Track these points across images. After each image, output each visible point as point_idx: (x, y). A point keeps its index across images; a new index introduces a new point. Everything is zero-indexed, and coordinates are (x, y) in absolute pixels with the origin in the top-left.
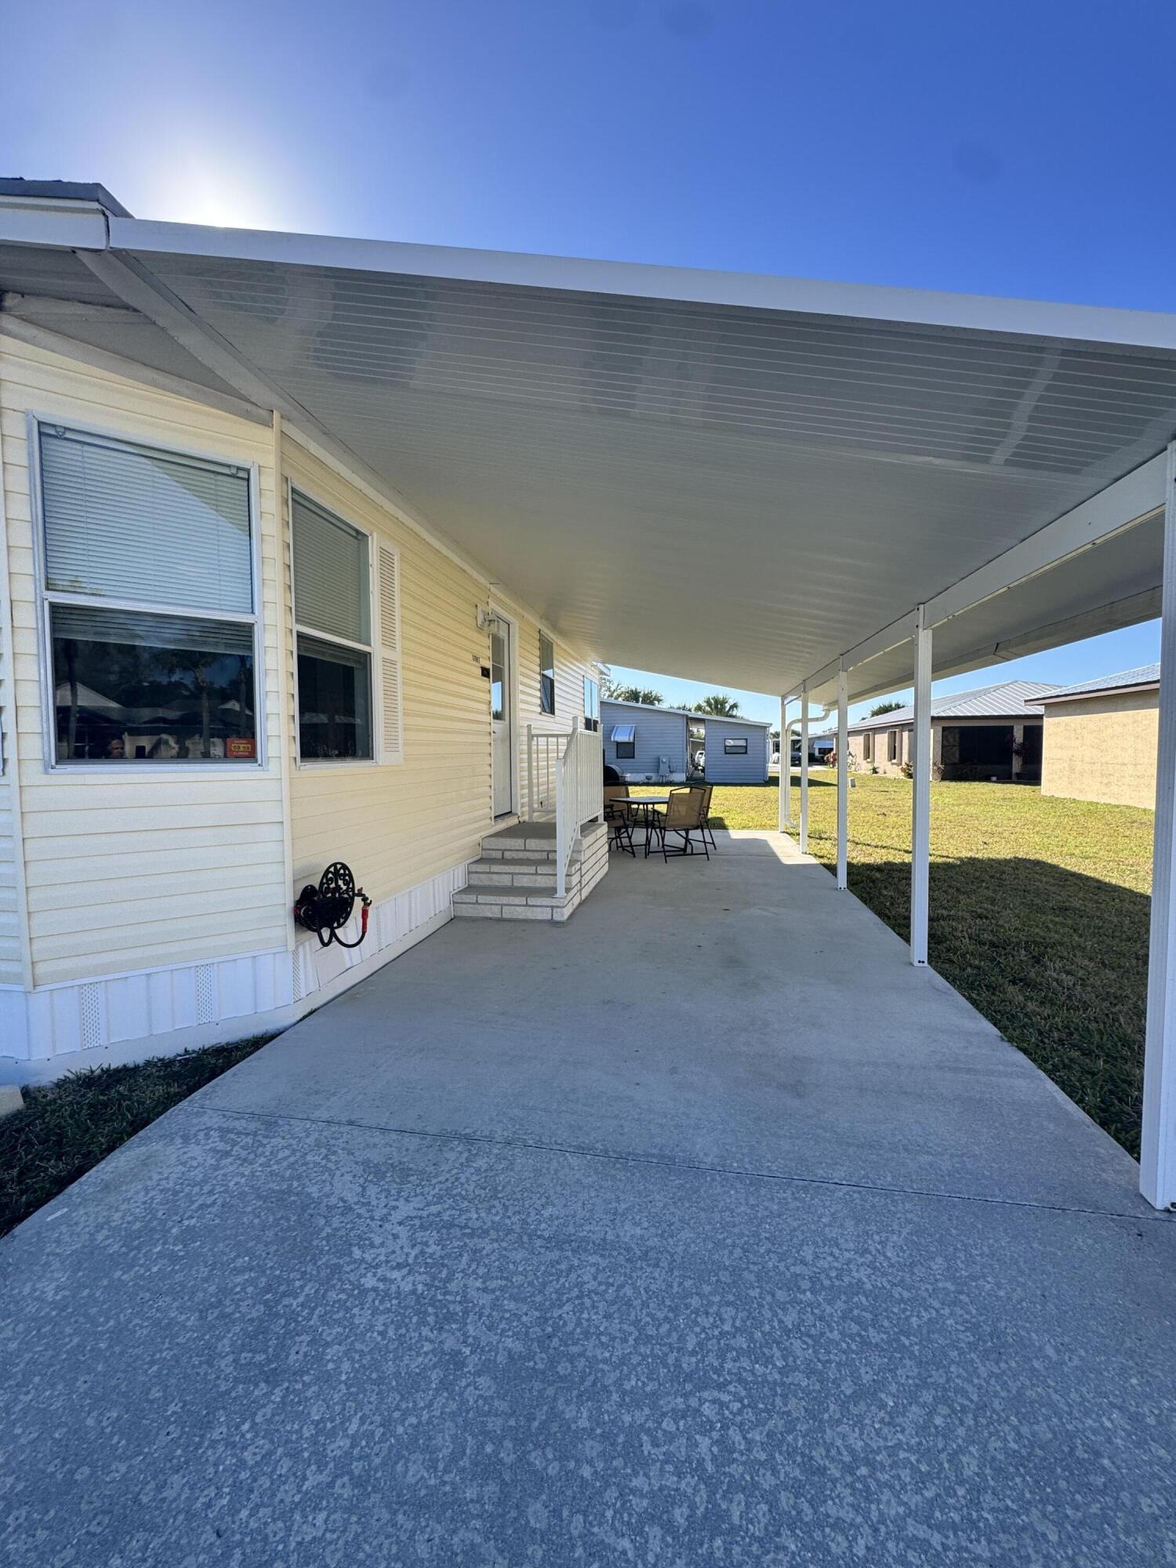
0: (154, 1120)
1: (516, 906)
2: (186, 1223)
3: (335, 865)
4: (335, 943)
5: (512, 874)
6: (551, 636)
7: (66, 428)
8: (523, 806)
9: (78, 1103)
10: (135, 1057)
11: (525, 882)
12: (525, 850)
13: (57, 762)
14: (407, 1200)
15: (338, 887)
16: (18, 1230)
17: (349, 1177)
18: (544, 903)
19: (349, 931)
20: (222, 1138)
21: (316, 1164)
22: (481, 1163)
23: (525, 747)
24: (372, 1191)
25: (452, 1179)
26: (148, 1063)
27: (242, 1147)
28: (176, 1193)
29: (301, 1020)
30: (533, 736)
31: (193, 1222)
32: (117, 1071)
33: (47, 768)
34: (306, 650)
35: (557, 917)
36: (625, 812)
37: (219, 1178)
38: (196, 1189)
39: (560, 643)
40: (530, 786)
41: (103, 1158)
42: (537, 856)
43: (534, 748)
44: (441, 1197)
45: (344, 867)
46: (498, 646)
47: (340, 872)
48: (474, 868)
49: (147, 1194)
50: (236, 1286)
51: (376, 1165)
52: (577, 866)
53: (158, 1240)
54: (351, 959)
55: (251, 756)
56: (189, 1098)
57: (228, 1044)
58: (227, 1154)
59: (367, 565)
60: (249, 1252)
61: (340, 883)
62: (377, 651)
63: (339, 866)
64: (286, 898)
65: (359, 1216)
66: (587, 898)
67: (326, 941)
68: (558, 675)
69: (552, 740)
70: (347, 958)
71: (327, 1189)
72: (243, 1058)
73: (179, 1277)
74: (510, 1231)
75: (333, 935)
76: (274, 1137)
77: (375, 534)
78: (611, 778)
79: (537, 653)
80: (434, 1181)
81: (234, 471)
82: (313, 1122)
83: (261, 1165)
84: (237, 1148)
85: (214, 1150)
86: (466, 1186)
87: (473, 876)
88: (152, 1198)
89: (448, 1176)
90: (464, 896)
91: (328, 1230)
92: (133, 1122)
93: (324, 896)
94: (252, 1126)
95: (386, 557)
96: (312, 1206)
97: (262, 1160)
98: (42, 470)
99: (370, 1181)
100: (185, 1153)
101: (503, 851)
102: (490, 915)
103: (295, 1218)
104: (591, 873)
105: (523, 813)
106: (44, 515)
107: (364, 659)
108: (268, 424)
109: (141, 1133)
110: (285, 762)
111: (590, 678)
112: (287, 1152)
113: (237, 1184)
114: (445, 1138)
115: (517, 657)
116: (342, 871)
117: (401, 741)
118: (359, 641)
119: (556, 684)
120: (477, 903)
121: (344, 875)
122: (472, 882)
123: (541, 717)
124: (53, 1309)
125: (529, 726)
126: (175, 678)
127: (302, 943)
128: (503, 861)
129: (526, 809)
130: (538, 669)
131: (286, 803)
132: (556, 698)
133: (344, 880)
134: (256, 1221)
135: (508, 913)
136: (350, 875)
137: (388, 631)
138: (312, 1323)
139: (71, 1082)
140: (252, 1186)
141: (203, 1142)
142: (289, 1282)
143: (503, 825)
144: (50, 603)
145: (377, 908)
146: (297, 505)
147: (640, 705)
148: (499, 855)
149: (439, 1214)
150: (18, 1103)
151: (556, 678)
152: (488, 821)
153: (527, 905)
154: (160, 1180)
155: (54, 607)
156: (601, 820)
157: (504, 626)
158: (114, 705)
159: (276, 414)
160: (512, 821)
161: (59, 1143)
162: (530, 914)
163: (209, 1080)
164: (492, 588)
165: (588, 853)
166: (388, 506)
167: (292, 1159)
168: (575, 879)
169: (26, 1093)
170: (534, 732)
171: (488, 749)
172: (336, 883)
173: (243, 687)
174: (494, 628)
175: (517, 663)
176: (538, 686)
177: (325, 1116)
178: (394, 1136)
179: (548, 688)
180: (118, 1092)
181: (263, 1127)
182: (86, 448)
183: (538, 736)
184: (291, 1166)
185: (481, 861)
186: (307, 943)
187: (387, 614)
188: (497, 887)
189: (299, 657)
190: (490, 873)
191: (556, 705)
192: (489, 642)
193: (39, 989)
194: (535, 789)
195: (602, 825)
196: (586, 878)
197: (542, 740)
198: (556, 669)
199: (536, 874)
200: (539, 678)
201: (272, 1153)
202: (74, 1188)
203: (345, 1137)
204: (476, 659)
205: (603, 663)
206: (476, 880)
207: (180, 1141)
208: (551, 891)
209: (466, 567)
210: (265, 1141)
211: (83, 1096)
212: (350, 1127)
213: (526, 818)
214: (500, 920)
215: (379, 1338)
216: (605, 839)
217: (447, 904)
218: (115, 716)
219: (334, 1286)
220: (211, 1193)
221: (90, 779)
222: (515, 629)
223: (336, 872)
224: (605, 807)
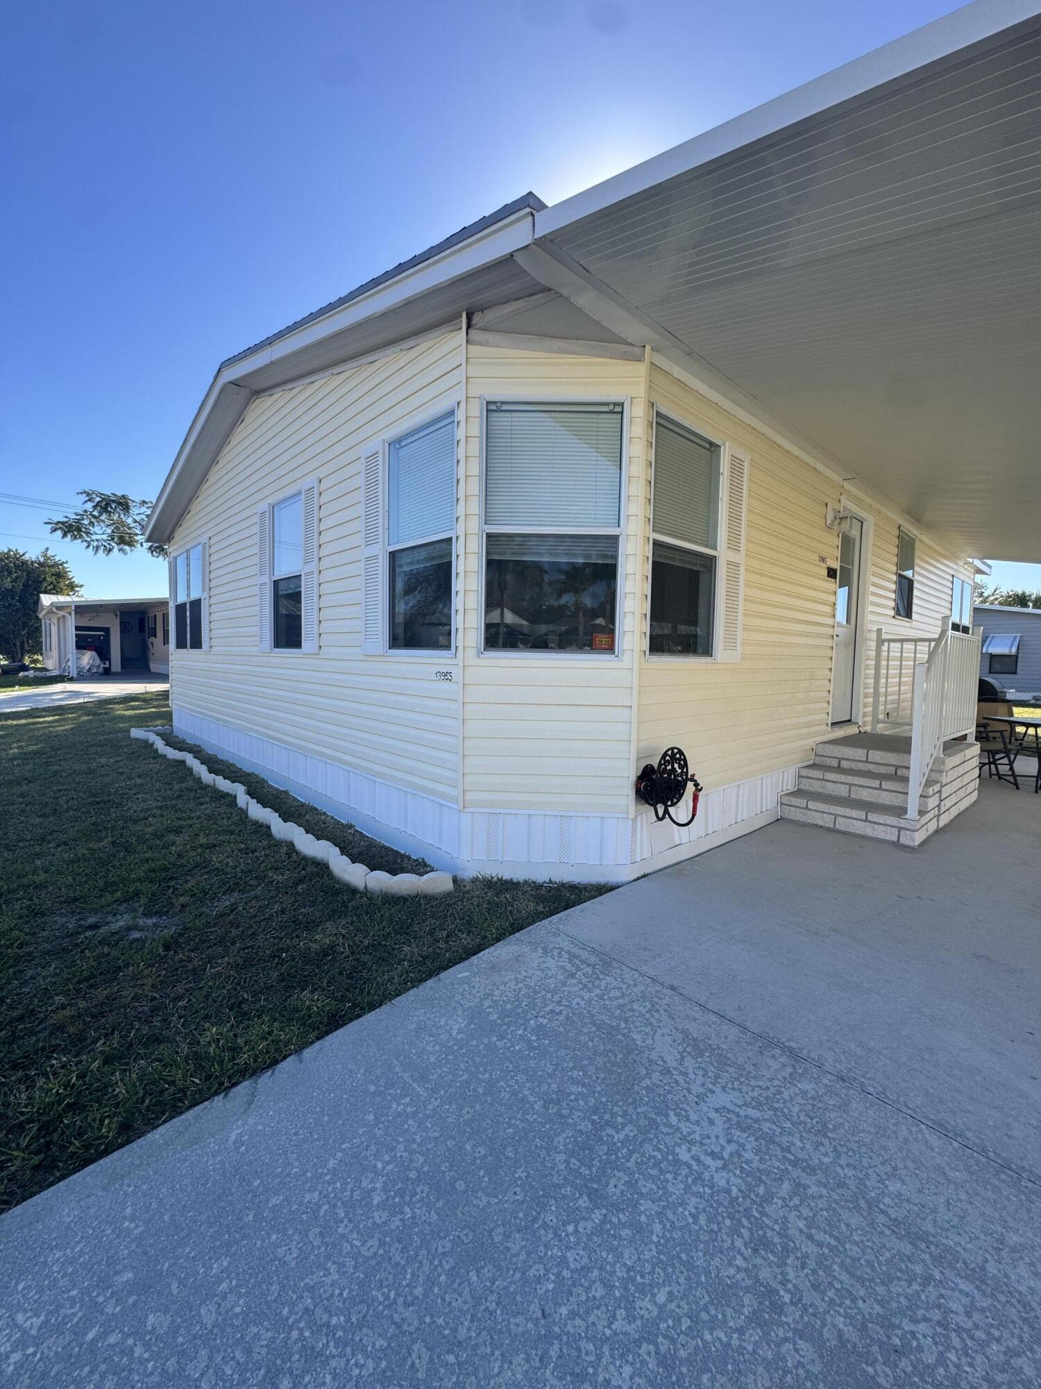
0: (526, 927)
1: (851, 820)
2: (540, 1020)
3: (672, 749)
4: (667, 820)
5: (850, 785)
6: (913, 531)
7: (503, 403)
8: (865, 715)
9: (482, 898)
10: (518, 875)
11: (865, 795)
12: (867, 761)
13: (485, 650)
14: (723, 1089)
15: (674, 769)
16: (443, 975)
17: (669, 1040)
18: (889, 822)
19: (681, 811)
20: (570, 961)
21: (642, 1015)
22: (805, 1085)
23: (873, 653)
24: (690, 1063)
25: (772, 1090)
26: (525, 882)
27: (584, 974)
28: (536, 992)
29: (635, 880)
30: (883, 641)
31: (545, 1021)
32: (507, 882)
33: (479, 654)
34: (659, 555)
35: (903, 840)
36: (1007, 734)
37: (566, 993)
38: (549, 995)
39: (924, 538)
40: (876, 695)
41: (493, 945)
42: (883, 770)
43: (885, 654)
44: (760, 1104)
45: (680, 752)
46: (847, 544)
47: (676, 756)
48: (805, 772)
49: (517, 984)
50: (572, 1094)
51: (695, 1040)
52: (937, 787)
53: (521, 1025)
54: (680, 837)
55: (610, 648)
56: (549, 919)
57: (579, 883)
58: (573, 976)
59: (718, 474)
60: (583, 1068)
61: (676, 766)
62: (723, 554)
63: (676, 751)
64: (631, 773)
65: (677, 1082)
66: (946, 826)
67: (660, 816)
68: (920, 574)
69: (909, 646)
70: (677, 837)
71: (649, 1042)
72: (590, 898)
73: (532, 1063)
74: (842, 1185)
75: (666, 812)
76: (608, 975)
77: (727, 443)
78: (987, 693)
79: (895, 551)
80: (753, 1083)
81: (611, 407)
82: (641, 974)
83: (597, 996)
84: (579, 973)
85: (563, 968)
86: (789, 1104)
87: (804, 780)
88: (520, 988)
89: (769, 1084)
90: (793, 799)
91: (648, 1082)
92: (513, 924)
93: (661, 776)
94: (593, 959)
95: (736, 464)
96: (636, 1052)
97: (598, 991)
98: (487, 437)
99: (689, 1053)
100: (544, 962)
101: (840, 760)
102: (821, 823)
103: (621, 1056)
104: (954, 799)
105: (864, 723)
106: (487, 470)
107: (710, 562)
108: (640, 359)
109: (517, 935)
110: (637, 653)
111: (963, 577)
112: (618, 994)
113: (578, 1004)
114: (767, 1042)
115: (870, 555)
116: (678, 756)
117: (739, 641)
118: (707, 546)
119: (916, 585)
120: (807, 808)
121: (680, 759)
122: (802, 786)
123: (894, 621)
124: (456, 1044)
125: (879, 631)
126: (563, 601)
127: (641, 814)
128: (839, 769)
129: (869, 719)
130: (894, 569)
131: (635, 690)
132: (915, 601)
133: (679, 764)
134: (590, 1044)
135: (842, 824)
136: (685, 760)
137: (734, 534)
138: (629, 1164)
139: (480, 881)
140: (589, 1012)
141: (556, 958)
142: (613, 1115)
143: (840, 733)
144: (487, 533)
145: (707, 795)
146: (661, 429)
147: (1030, 610)
148: (835, 763)
149: (757, 1121)
150: (448, 886)
151: (916, 577)
152: (825, 727)
153: (866, 820)
154: (526, 977)
155: (489, 536)
156: (971, 739)
157: (857, 524)
158: (525, 623)
159: (648, 348)
160: (851, 730)
161: (469, 923)
162: (868, 830)
163: (565, 909)
164: (846, 485)
165: (952, 775)
166: (741, 414)
167: (621, 1001)
168: (932, 802)
169: (455, 880)
170: (884, 636)
171: (828, 653)
172: (673, 766)
173: (608, 607)
174: (845, 526)
175: (869, 562)
176: (893, 587)
177: (651, 973)
178: (713, 1018)
179: (905, 591)
180: (506, 898)
181: (601, 963)
182: (514, 414)
183: (889, 641)
184: (620, 1007)
185: (813, 766)
186: (644, 815)
187: (734, 519)
188: (829, 796)
189: (654, 562)
190: (823, 780)
191: (915, 608)
192: (838, 542)
193: (466, 810)
194: (882, 699)
195: (972, 745)
196: (948, 803)
197: (895, 646)
198: (917, 569)
199: (880, 788)
200: (894, 578)
201: (606, 988)
202: (474, 959)
203: (667, 1000)
204: (823, 559)
205: (981, 559)
206: (806, 785)
207: (541, 951)
208: (901, 811)
209: (820, 467)
210: (601, 976)
211: (486, 893)
212: (672, 992)
213: (868, 728)
214: (832, 830)
215: (691, 1220)
216: (976, 762)
217: (775, 805)
218: (525, 631)
219: (651, 1140)
220: (559, 1003)
221: (504, 663)
222: (870, 527)
223: (673, 755)
224: (978, 726)
